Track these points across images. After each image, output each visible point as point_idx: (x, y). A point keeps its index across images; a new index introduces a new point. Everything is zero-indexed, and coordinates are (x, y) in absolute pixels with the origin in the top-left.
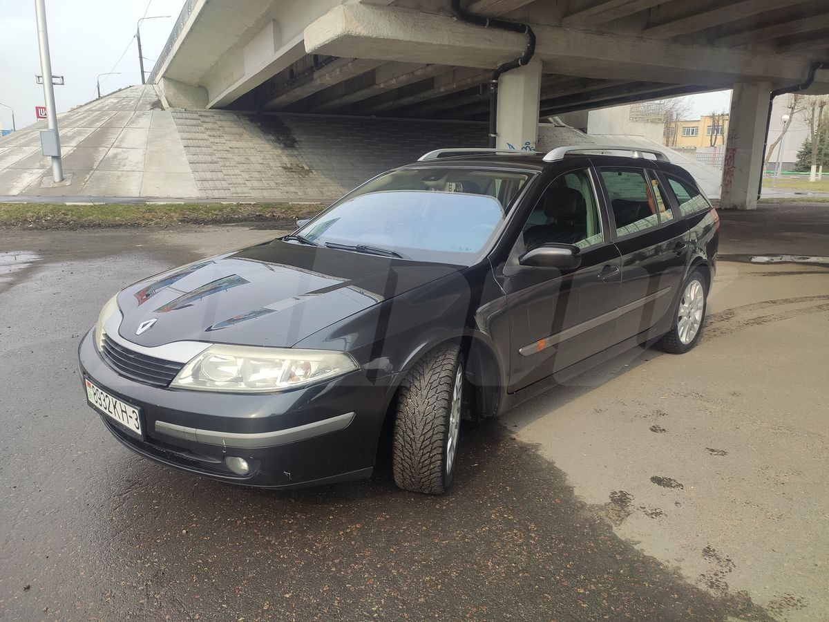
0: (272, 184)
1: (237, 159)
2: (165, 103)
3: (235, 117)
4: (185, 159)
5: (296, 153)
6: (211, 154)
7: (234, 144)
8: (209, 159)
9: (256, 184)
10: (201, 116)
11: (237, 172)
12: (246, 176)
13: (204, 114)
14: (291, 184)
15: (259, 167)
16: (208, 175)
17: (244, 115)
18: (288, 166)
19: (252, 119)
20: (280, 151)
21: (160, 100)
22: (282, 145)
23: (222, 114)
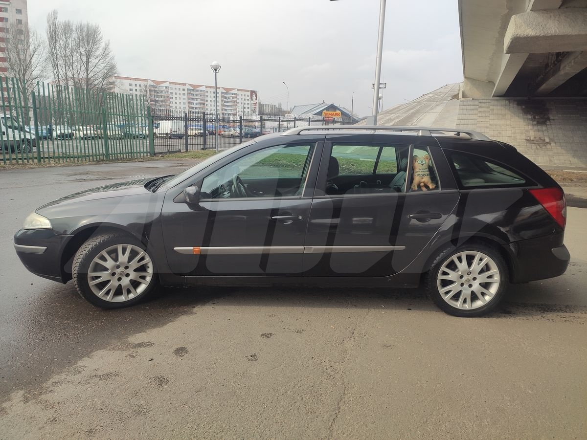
13: (483, 101)
17: (514, 101)
18: (532, 138)
19: (519, 103)
20: (530, 127)
21: (459, 94)
22: (535, 123)
23: (498, 101)
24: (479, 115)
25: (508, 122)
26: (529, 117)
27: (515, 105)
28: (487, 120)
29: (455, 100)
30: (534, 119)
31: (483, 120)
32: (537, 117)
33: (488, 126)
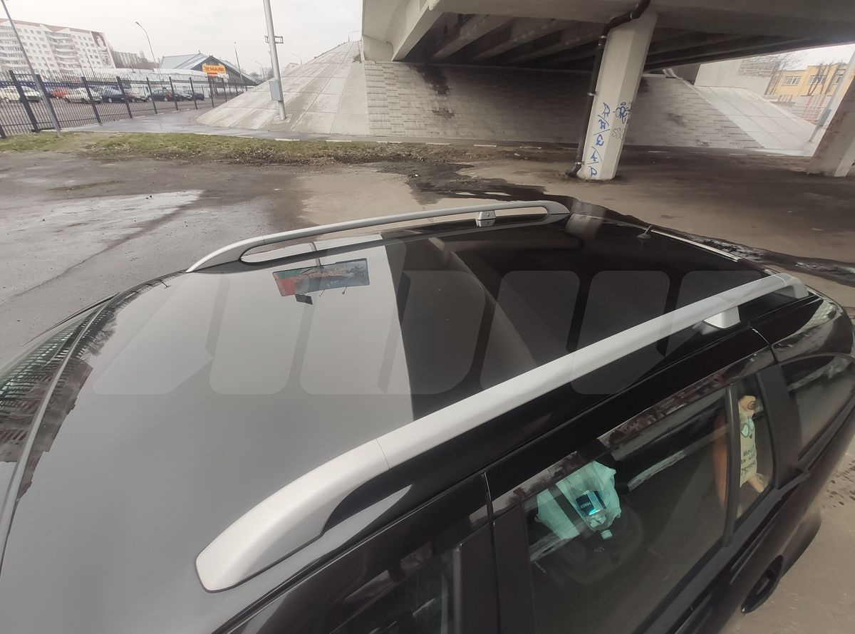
0: (423, 125)
1: (402, 103)
2: (363, 58)
3: (408, 68)
4: (366, 103)
5: (445, 98)
6: (384, 100)
7: (403, 91)
8: (382, 103)
9: (410, 124)
10: (384, 67)
11: (400, 114)
12: (405, 118)
13: (386, 66)
14: (436, 125)
15: (416, 110)
16: (379, 117)
17: (414, 66)
18: (438, 110)
19: (420, 70)
20: (434, 97)
21: (360, 55)
22: (437, 92)
23: (399, 65)
24: (386, 82)
25: (414, 91)
26: (431, 85)
27: (416, 72)
28: (395, 88)
29: (358, 63)
30: (435, 88)
31: (391, 88)
32: (437, 86)
33: (397, 95)
